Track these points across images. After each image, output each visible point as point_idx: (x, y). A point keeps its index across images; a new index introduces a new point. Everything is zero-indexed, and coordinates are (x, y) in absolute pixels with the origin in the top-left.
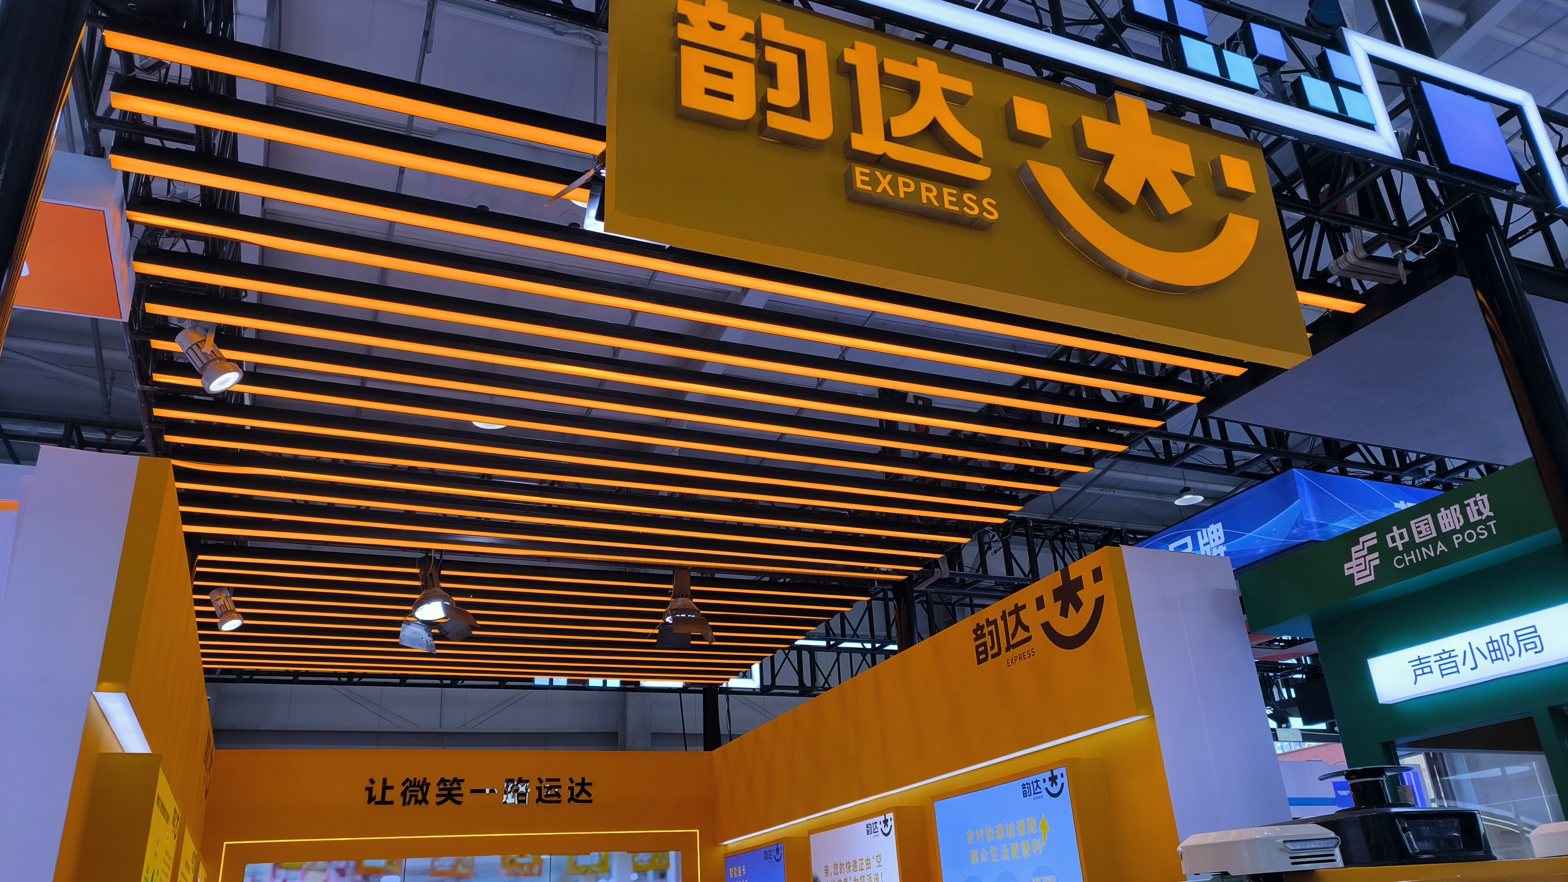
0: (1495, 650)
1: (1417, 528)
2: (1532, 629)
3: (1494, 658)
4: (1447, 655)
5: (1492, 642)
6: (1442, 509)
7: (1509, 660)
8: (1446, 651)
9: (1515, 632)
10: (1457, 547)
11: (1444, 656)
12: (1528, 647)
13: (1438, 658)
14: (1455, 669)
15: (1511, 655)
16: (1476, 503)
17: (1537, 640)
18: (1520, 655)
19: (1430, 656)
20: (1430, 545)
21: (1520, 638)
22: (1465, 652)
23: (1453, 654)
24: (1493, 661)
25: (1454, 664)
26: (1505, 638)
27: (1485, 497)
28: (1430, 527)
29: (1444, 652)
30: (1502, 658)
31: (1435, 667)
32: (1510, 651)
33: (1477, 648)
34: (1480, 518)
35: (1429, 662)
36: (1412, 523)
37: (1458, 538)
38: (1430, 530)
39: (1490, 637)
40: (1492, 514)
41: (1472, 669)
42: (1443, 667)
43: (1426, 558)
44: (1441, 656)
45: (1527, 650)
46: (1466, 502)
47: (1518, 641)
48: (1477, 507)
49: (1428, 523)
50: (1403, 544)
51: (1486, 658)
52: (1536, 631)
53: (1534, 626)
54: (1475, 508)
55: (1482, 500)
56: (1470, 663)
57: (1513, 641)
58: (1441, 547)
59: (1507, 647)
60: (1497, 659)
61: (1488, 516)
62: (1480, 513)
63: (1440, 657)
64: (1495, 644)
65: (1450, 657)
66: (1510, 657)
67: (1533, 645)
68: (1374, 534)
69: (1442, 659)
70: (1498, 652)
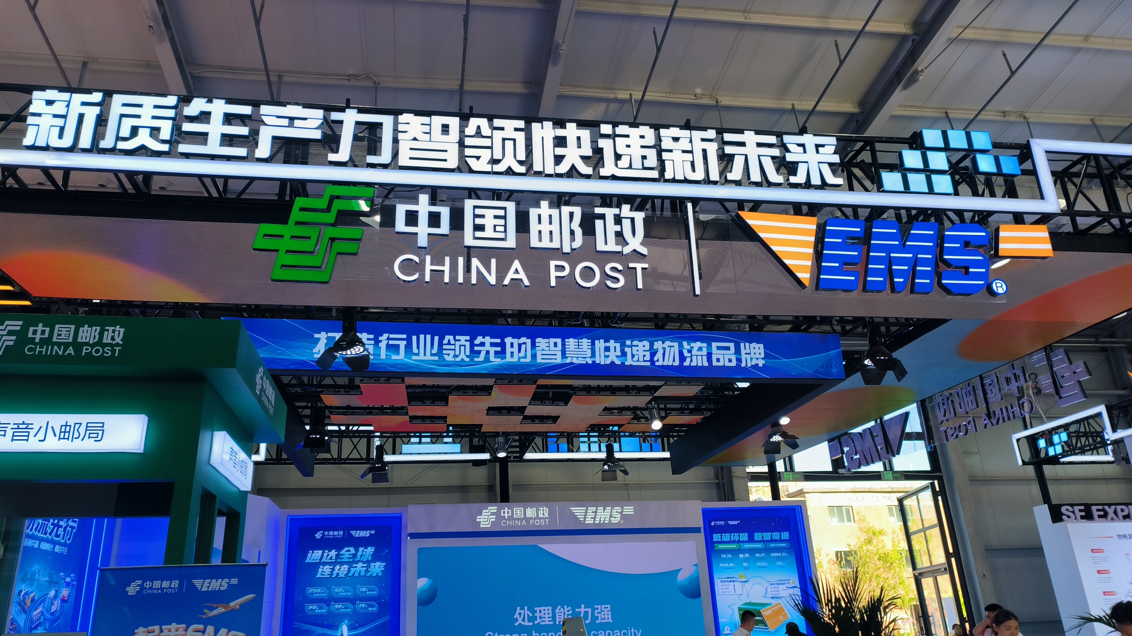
0: (65, 432)
1: (59, 331)
2: (101, 425)
3: (62, 436)
4: (24, 426)
5: (66, 426)
6: (86, 326)
7: (72, 441)
8: (26, 423)
9: (88, 423)
10: (83, 355)
11: (21, 426)
12: (91, 435)
13: (16, 426)
14: (26, 438)
15: (76, 438)
16: (114, 331)
17: (100, 433)
18: (82, 440)
19: (10, 424)
20: (62, 347)
21: (88, 428)
22: (41, 427)
23: (30, 426)
24: (60, 439)
25: (27, 434)
26: (77, 426)
27: (122, 330)
28: (69, 334)
29: (24, 423)
30: (68, 439)
31: (9, 433)
32: (76, 435)
33: (52, 427)
34: (112, 342)
35: (7, 427)
36: (57, 326)
37: (87, 349)
38: (69, 336)
39: (67, 422)
40: (121, 343)
41: (40, 441)
42: (15, 434)
43: (54, 354)
44: (20, 425)
45: (89, 437)
46: (106, 328)
47: (86, 430)
48: (113, 334)
49: (70, 331)
50: (41, 338)
51: (55, 435)
52: (103, 427)
53: (103, 423)
54: (111, 334)
55: (119, 331)
56: (41, 436)
57: (82, 430)
58: (71, 350)
59: (76, 431)
60: (64, 438)
61: (117, 343)
62: (113, 338)
63: (18, 426)
64: (68, 428)
65: (26, 428)
66: (74, 440)
67: (96, 435)
68: (21, 323)
69: (19, 428)
70: (67, 434)
